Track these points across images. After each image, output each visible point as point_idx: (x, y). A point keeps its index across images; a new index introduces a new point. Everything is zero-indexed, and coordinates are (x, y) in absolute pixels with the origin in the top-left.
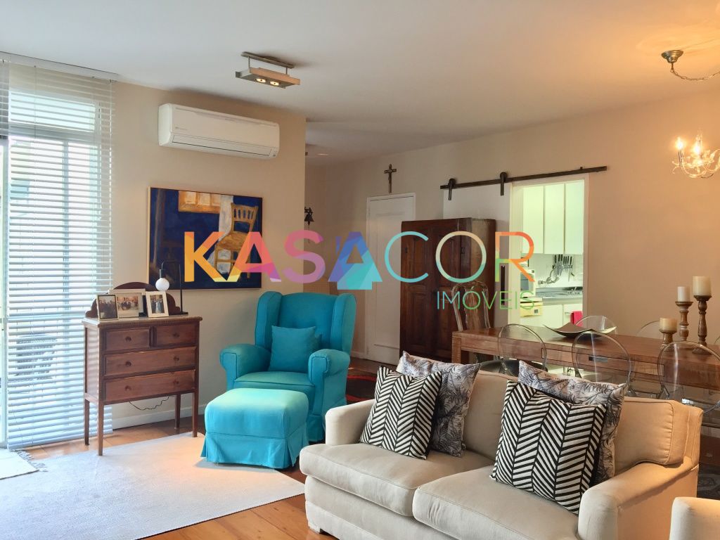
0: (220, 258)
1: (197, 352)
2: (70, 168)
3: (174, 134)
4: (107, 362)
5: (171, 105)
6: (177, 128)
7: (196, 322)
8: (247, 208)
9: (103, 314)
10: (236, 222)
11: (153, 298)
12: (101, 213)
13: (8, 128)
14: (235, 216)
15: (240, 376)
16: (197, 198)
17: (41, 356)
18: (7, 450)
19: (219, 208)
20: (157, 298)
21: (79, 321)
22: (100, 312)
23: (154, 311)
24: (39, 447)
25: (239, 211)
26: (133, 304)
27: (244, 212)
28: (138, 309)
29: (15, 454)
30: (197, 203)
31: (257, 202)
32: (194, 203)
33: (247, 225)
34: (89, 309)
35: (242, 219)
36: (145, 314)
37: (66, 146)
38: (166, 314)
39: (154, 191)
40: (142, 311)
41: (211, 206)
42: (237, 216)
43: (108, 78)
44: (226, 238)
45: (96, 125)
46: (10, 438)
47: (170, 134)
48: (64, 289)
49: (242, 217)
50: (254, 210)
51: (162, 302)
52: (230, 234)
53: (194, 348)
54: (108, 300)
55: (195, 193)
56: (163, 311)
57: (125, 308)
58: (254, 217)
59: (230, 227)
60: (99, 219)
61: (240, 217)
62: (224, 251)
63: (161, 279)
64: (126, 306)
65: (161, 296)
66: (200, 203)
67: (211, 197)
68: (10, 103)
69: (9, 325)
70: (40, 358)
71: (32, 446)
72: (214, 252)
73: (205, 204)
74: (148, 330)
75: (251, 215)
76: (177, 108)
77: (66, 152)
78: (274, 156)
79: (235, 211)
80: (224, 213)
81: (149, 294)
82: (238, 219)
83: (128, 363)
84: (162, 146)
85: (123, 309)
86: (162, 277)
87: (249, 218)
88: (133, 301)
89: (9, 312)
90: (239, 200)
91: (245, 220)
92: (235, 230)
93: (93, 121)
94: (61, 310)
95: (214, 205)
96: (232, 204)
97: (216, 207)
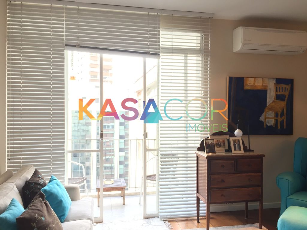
0: (268, 116)
1: (262, 176)
2: (188, 68)
3: (243, 44)
4: (211, 179)
5: (242, 27)
6: (245, 40)
7: (261, 157)
8: (284, 86)
9: (208, 150)
10: (277, 95)
11: (234, 141)
12: (204, 92)
13: (160, 50)
14: (277, 91)
15: (291, 195)
16: (254, 80)
17: (172, 166)
18: (159, 219)
19: (267, 86)
20: (237, 141)
21: (194, 152)
22: (206, 149)
23: (235, 150)
24: (174, 219)
25: (279, 88)
26: (222, 144)
27: (282, 88)
28: (225, 147)
29: (163, 222)
30: (254, 84)
31: (290, 82)
32: (253, 84)
33: (284, 96)
34: (199, 146)
35: (281, 93)
36: (230, 150)
37: (186, 56)
38: (242, 151)
39: (231, 78)
40: (227, 148)
41: (263, 86)
42: (278, 91)
43: (208, 16)
44: (272, 104)
45: (201, 43)
46: (161, 213)
47: (241, 44)
48: (185, 134)
49: (281, 90)
50: (288, 87)
51: (240, 144)
52: (274, 102)
53: (260, 174)
54: (210, 142)
55: (253, 78)
56: (240, 150)
57: (218, 146)
58: (289, 91)
59: (274, 97)
60: (202, 96)
61: (279, 91)
62: (270, 112)
63: (237, 130)
64: (219, 145)
65: (239, 140)
66: (256, 84)
67: (262, 80)
68: (161, 36)
69: (160, 153)
70: (172, 168)
71: (171, 219)
72: (264, 113)
73: (259, 84)
74: (233, 161)
75: (286, 90)
76: (246, 29)
77: (186, 60)
78: (303, 52)
79: (277, 88)
80: (270, 90)
81: (232, 139)
82: (278, 93)
83: (223, 181)
84: (234, 53)
85: (217, 147)
86: (239, 129)
87: (285, 92)
88: (222, 142)
89: (160, 146)
90: (279, 81)
91: (283, 93)
92: (277, 99)
93: (199, 42)
94: (184, 145)
95: (264, 85)
96: (275, 83)
97: (265, 86)
